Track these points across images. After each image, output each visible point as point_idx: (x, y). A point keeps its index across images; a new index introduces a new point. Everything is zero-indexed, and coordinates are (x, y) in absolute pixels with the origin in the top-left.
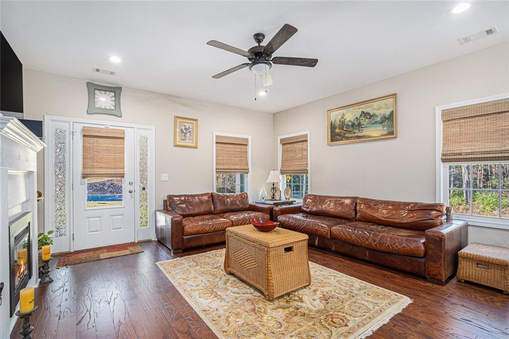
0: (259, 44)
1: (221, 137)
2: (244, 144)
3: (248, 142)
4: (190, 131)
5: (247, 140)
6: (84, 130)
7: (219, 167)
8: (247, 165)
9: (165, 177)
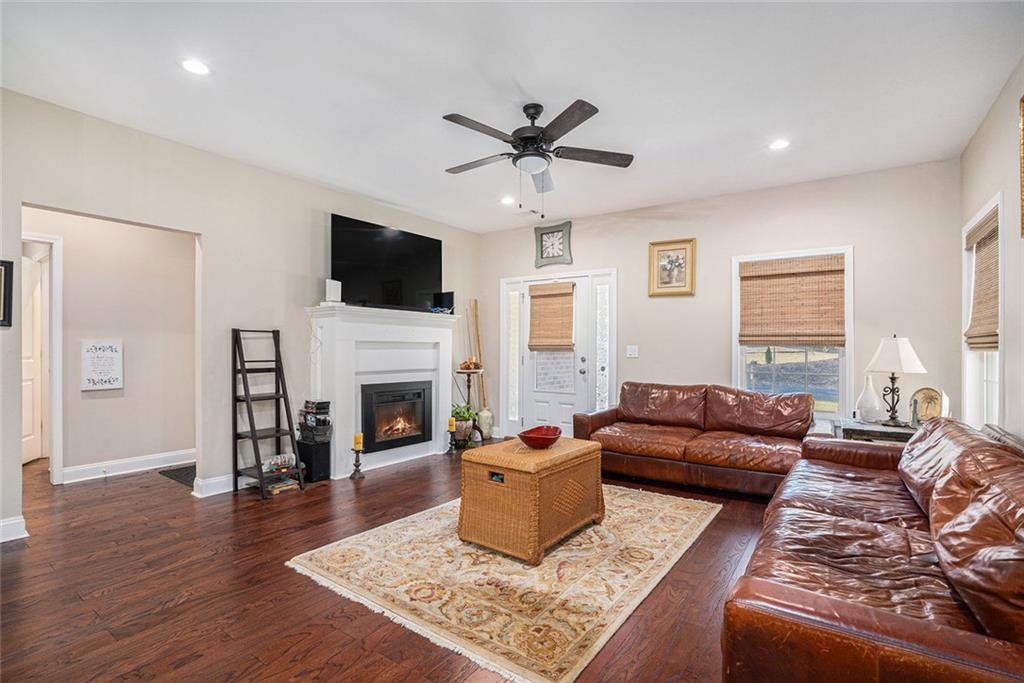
0: (533, 123)
1: (754, 264)
2: (832, 269)
3: (843, 263)
4: (680, 264)
5: (841, 258)
6: (531, 289)
7: (748, 331)
8: (841, 323)
9: (632, 350)
